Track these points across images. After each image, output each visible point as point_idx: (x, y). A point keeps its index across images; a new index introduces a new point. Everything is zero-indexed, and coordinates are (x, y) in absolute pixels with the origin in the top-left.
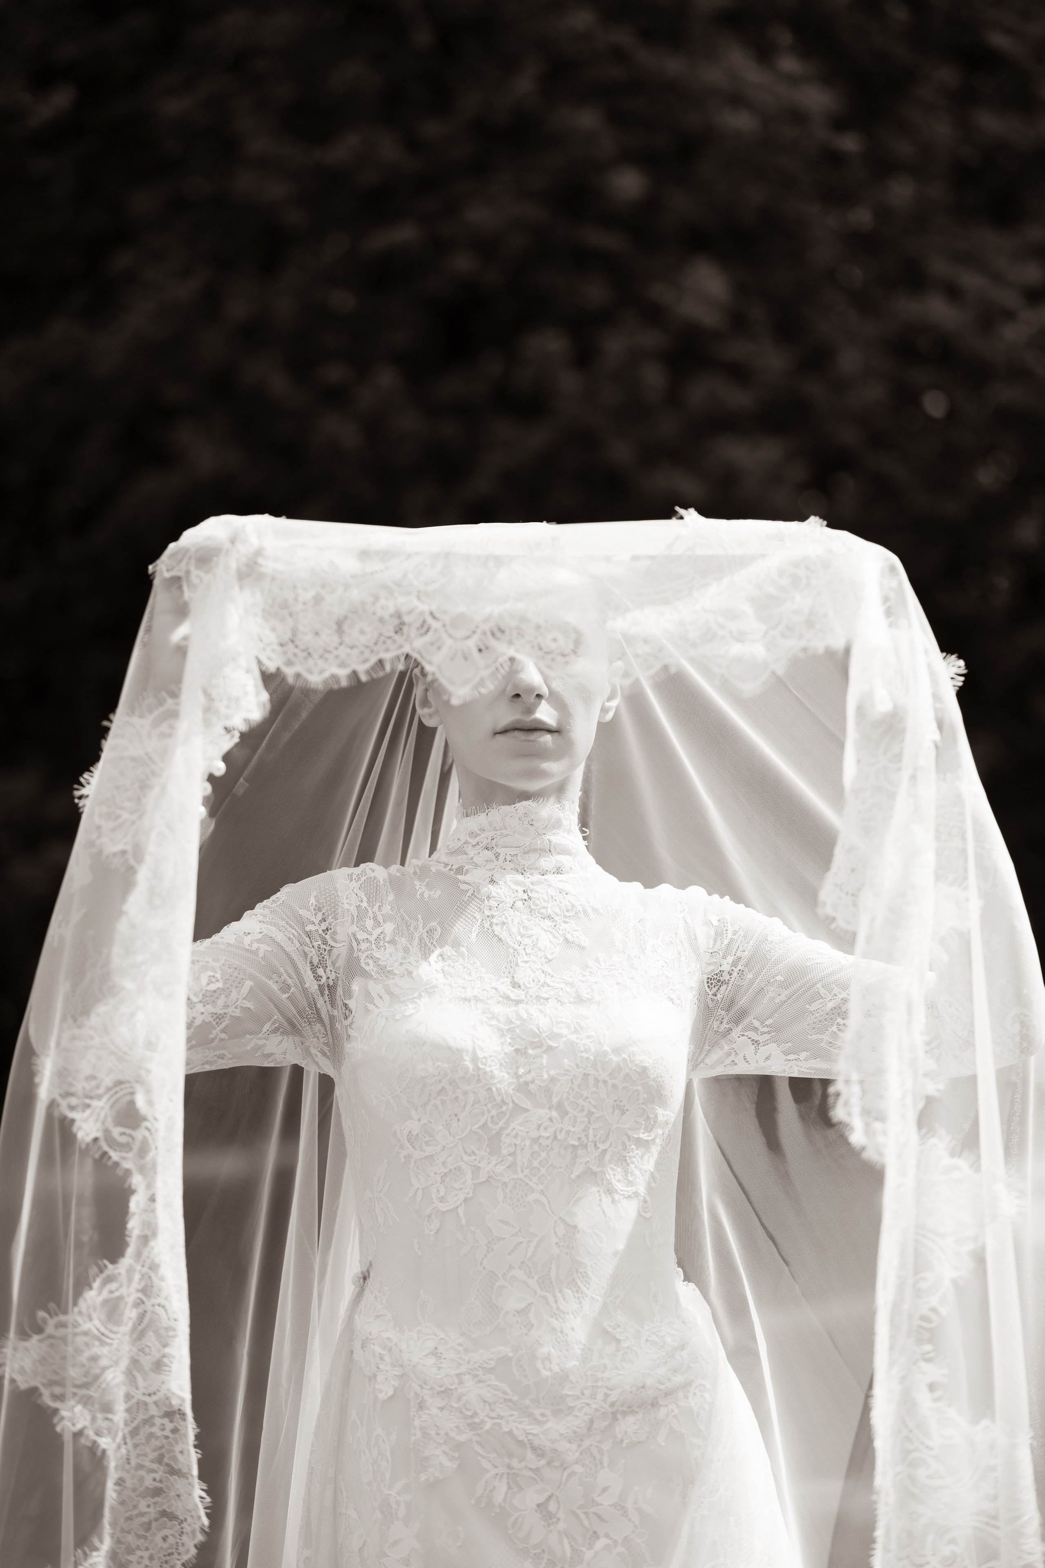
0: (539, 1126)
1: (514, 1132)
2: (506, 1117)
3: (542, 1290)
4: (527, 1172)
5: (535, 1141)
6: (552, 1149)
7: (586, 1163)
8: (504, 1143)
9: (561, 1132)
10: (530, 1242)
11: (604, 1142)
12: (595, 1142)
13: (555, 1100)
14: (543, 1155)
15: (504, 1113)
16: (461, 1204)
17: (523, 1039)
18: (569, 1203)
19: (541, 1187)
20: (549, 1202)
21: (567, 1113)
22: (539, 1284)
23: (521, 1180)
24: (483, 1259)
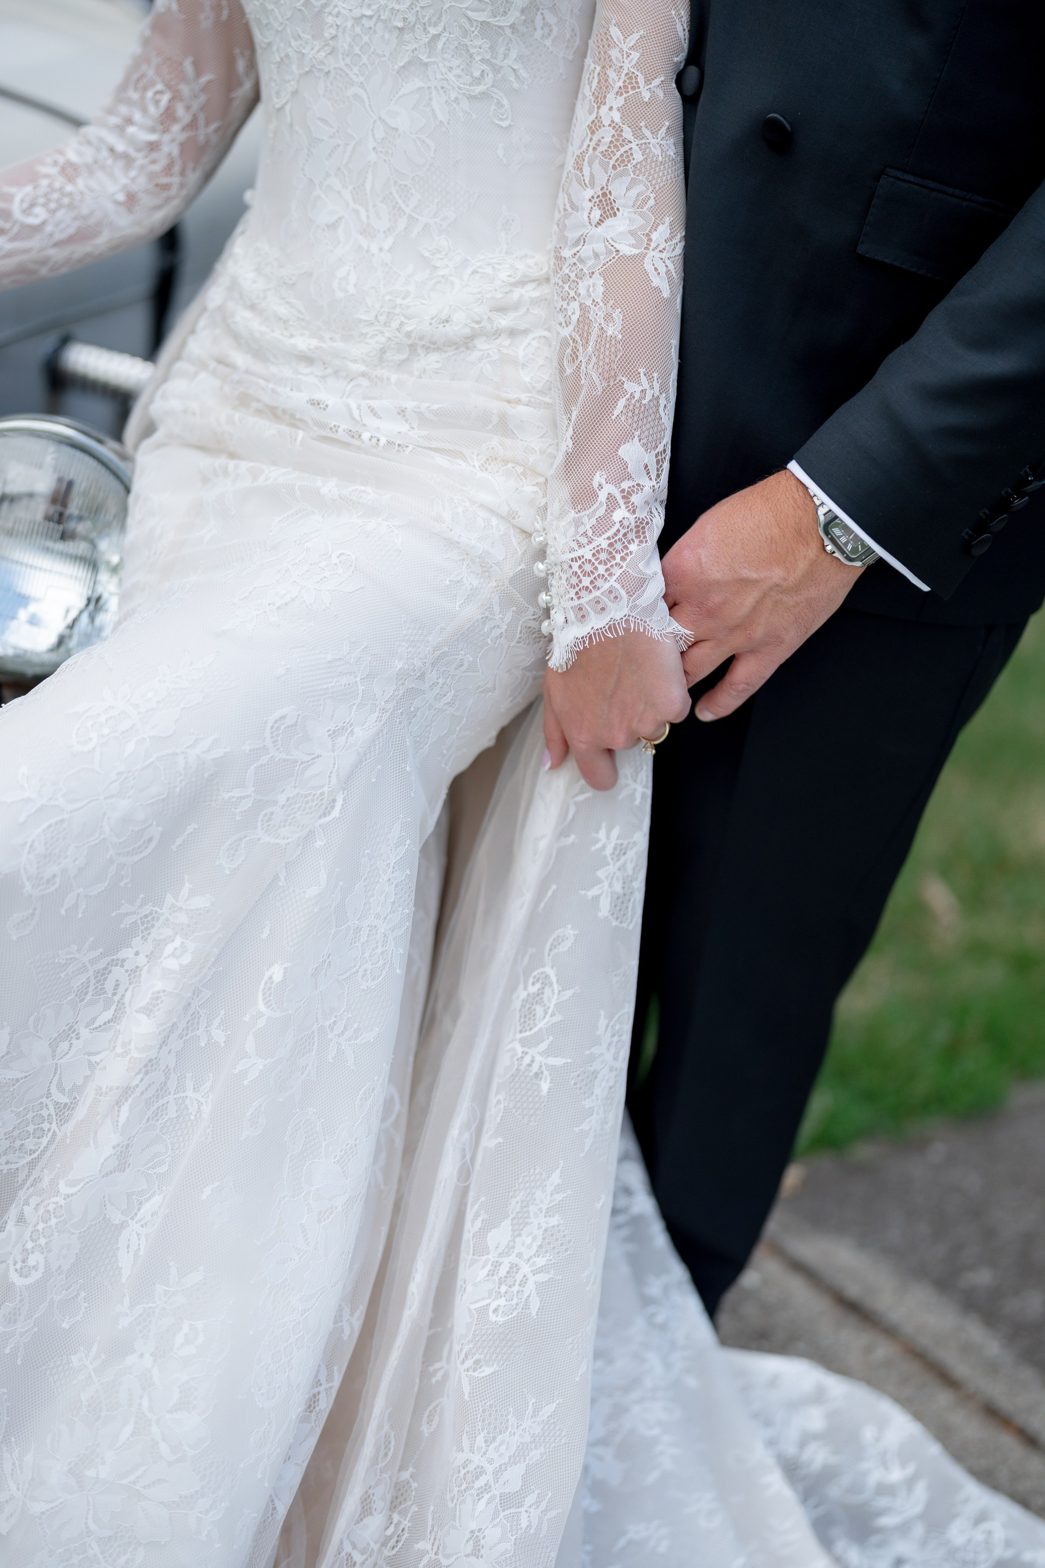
1: (336, 10)
4: (347, 60)
5: (358, 21)
7: (413, 51)
10: (347, 145)
14: (365, 39)
18: (391, 100)
19: (361, 79)
22: (352, 194)
24: (304, 165)
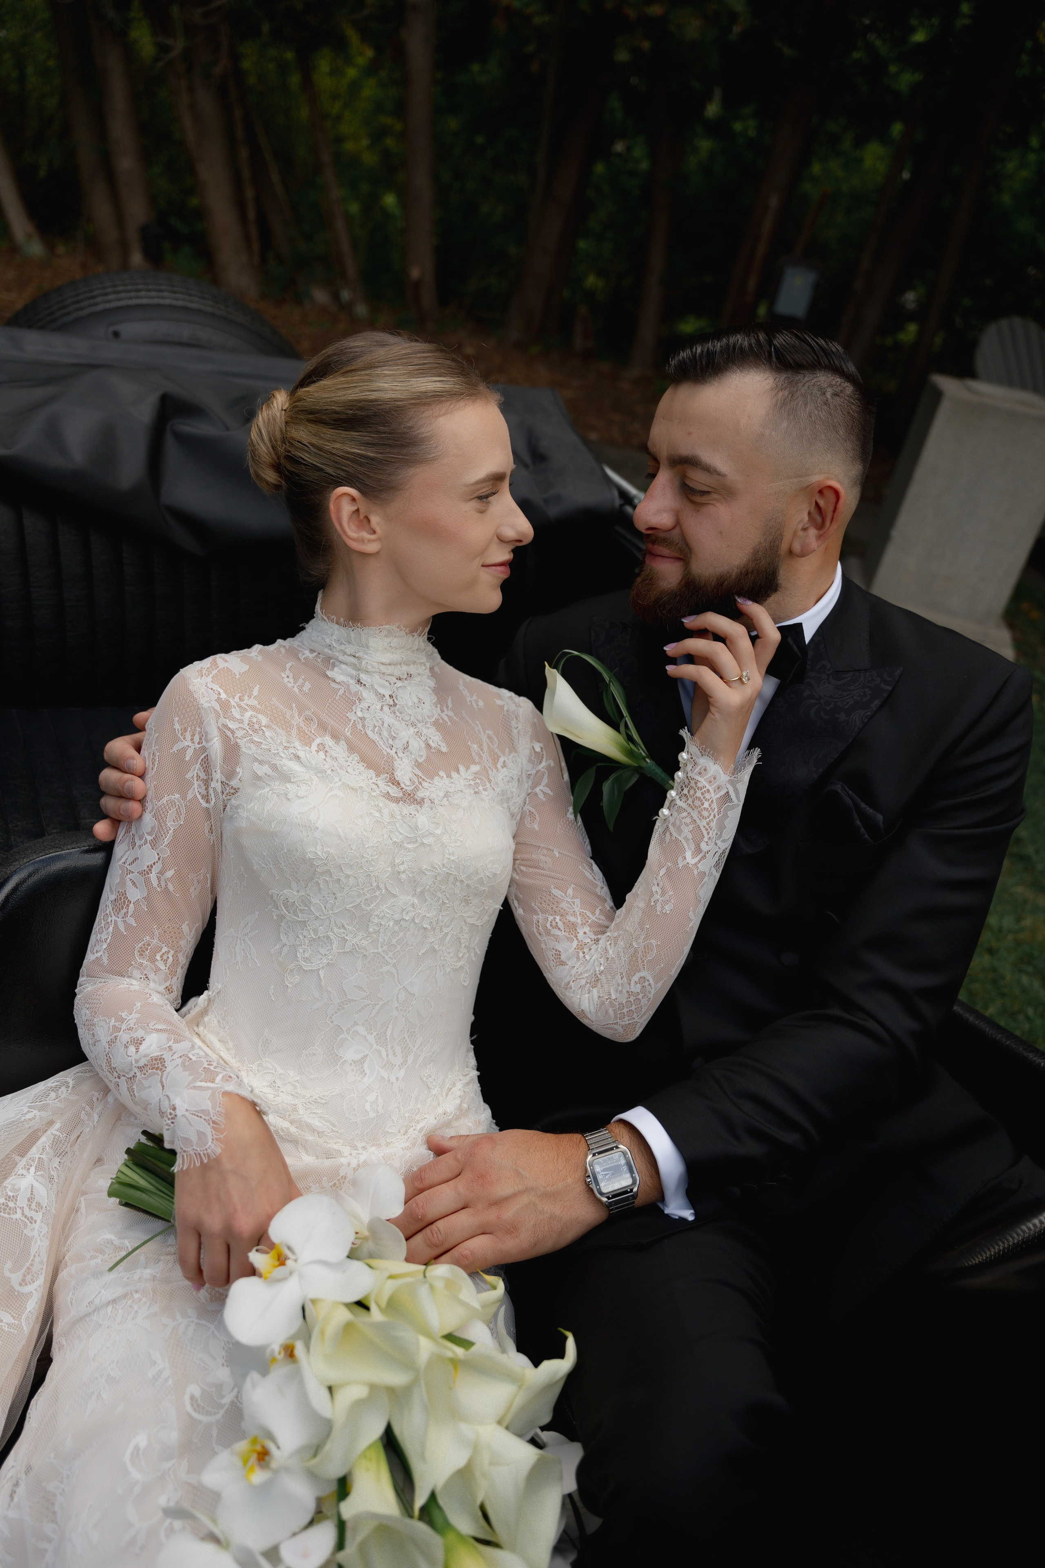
0: (403, 910)
1: (382, 914)
2: (378, 901)
3: (377, 1045)
4: (385, 948)
5: (397, 922)
6: (409, 930)
7: (431, 943)
8: (373, 922)
9: (418, 917)
10: (376, 1005)
11: (448, 926)
12: (442, 926)
13: (419, 890)
14: (401, 934)
15: (376, 897)
16: (323, 967)
17: (401, 834)
18: (413, 975)
19: (394, 961)
20: (398, 973)
21: (426, 901)
22: (376, 1039)
23: (380, 954)
24: (333, 1015)
